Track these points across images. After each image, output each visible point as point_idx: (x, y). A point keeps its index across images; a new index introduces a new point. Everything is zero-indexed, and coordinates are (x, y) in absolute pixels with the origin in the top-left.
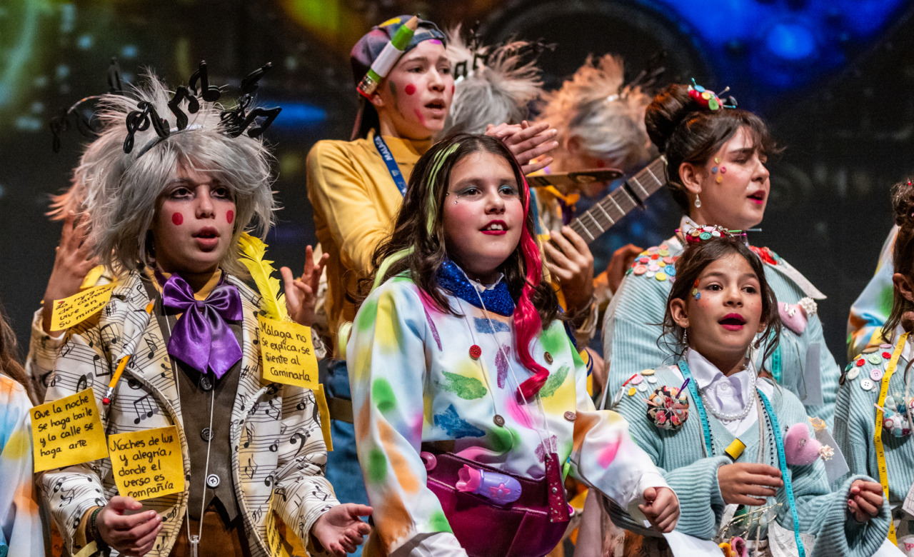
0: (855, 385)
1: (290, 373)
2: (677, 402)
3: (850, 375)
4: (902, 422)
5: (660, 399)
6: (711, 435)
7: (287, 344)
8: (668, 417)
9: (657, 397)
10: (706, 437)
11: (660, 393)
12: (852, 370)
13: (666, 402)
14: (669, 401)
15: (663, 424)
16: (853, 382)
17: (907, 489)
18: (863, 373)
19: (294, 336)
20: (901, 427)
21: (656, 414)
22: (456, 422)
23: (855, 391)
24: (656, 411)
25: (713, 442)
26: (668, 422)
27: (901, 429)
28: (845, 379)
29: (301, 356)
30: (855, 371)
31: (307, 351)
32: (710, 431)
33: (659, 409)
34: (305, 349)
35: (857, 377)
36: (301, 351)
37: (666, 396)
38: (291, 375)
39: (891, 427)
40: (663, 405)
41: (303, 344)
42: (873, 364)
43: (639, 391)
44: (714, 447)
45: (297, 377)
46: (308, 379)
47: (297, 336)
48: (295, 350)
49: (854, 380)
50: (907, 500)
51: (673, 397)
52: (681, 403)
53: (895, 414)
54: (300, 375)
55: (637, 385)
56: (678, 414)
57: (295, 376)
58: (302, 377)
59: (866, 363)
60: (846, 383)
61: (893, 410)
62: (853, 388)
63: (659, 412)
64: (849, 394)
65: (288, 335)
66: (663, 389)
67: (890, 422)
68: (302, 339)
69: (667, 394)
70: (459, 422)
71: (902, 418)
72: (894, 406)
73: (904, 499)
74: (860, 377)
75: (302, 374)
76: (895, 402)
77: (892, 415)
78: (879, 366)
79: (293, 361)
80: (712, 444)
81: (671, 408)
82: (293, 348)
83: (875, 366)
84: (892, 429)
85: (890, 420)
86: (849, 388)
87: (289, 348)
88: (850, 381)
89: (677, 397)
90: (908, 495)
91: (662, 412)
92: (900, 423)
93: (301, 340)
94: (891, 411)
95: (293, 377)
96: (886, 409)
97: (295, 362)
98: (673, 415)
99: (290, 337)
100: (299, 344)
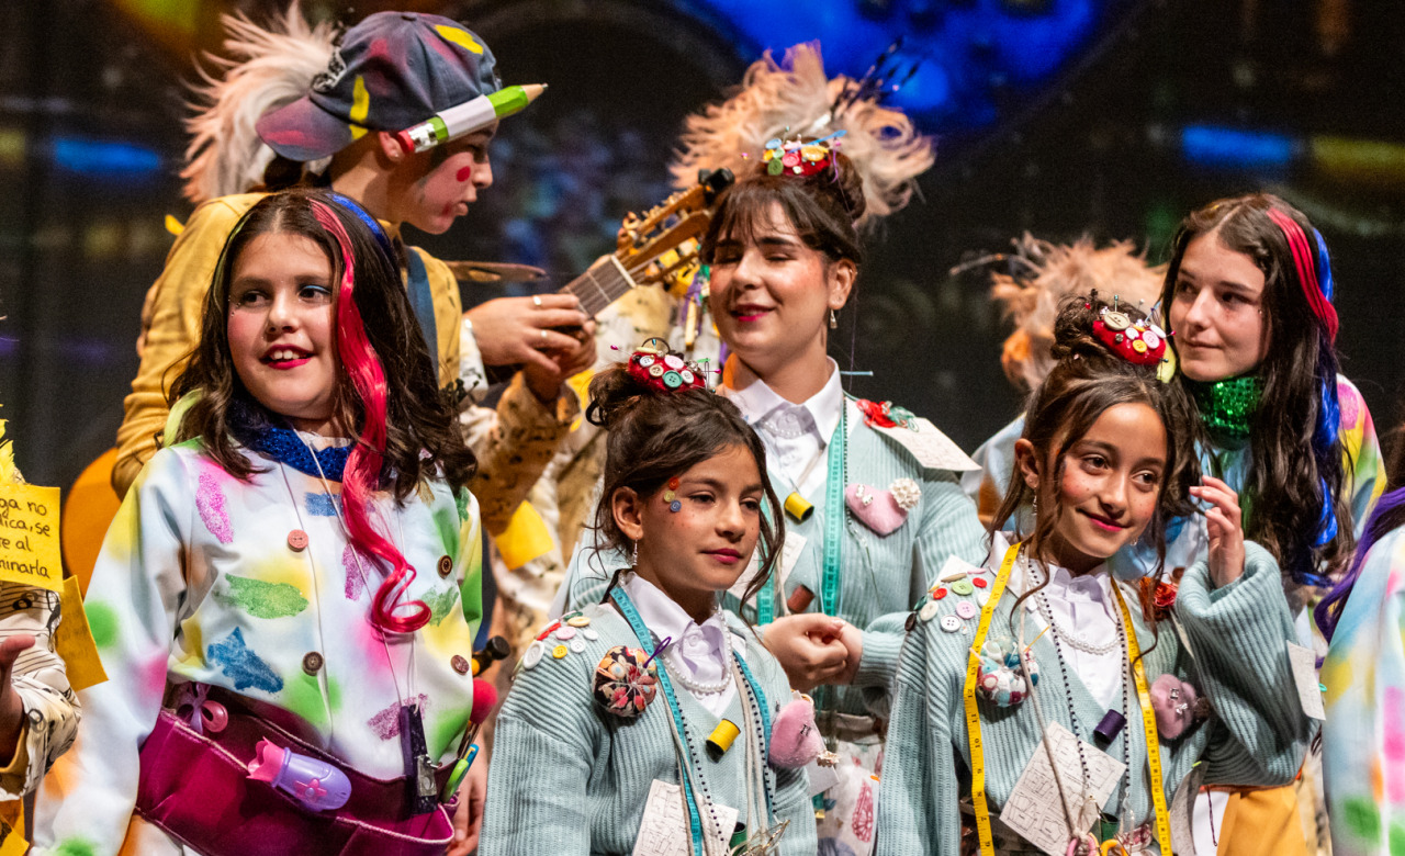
0: (932, 628)
1: (12, 564)
2: (646, 674)
3: (925, 614)
4: (1011, 681)
5: (620, 668)
6: (683, 718)
7: (10, 518)
8: (631, 697)
9: (616, 665)
10: (677, 723)
11: (621, 658)
12: (925, 607)
13: (630, 674)
14: (634, 672)
15: (622, 709)
16: (929, 625)
17: (1009, 788)
18: (944, 609)
19: (23, 504)
20: (1009, 689)
21: (612, 692)
22: (240, 654)
23: (932, 637)
24: (613, 687)
25: (687, 729)
26: (630, 705)
27: (1010, 691)
28: (915, 622)
29: (35, 538)
30: (931, 607)
31: (45, 530)
32: (681, 711)
33: (619, 684)
34: (42, 526)
35: (936, 616)
36: (35, 529)
37: (631, 665)
38: (15, 567)
39: (993, 688)
40: (625, 678)
41: (39, 518)
42: (959, 595)
43: (572, 652)
44: (690, 736)
45: (27, 571)
46: (46, 575)
47: (29, 505)
48: (24, 527)
49: (931, 620)
50: (1008, 805)
51: (640, 666)
52: (650, 675)
53: (1000, 667)
54: (31, 568)
55: (566, 640)
56: (644, 693)
57: (23, 569)
58: (34, 570)
59: (949, 593)
60: (918, 628)
61: (998, 661)
62: (930, 634)
63: (618, 689)
64: (924, 646)
65: (13, 503)
66: (624, 651)
67: (993, 680)
68: (39, 509)
69: (631, 660)
70: (245, 654)
71: (1010, 674)
72: (999, 656)
73: (1003, 805)
74: (940, 615)
75: (34, 565)
76: (1001, 649)
77: (996, 669)
78: (969, 598)
79: (20, 545)
80: (687, 733)
81: (634, 683)
82: (21, 525)
83: (963, 598)
84: (995, 692)
85: (993, 676)
86: (923, 636)
87: (14, 524)
88: (925, 623)
89: (645, 666)
90: (1010, 799)
91: (624, 689)
92: (1008, 682)
93: (37, 511)
94: (994, 664)
95: (19, 569)
96: (987, 659)
97: (23, 545)
98: (638, 694)
99: (16, 506)
100: (31, 518)
